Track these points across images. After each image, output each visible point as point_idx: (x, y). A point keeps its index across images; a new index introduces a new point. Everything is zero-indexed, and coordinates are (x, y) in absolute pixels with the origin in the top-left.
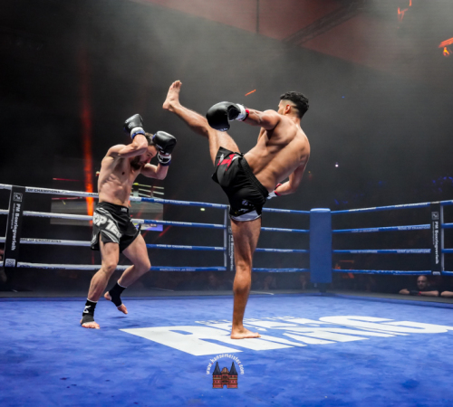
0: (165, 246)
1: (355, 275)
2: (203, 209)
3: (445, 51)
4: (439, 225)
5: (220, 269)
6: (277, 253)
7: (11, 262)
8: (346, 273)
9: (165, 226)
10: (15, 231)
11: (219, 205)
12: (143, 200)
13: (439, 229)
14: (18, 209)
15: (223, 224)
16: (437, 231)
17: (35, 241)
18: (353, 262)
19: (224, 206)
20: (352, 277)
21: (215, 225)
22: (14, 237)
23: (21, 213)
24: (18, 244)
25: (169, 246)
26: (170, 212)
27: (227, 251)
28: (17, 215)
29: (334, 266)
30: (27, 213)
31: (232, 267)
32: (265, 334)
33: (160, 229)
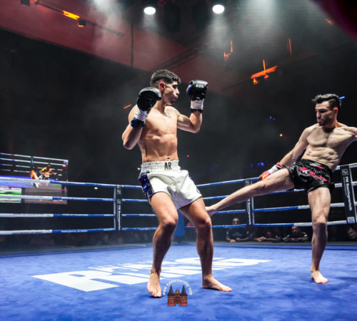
0: (68, 215)
2: (96, 188)
3: (255, 81)
5: (111, 229)
6: (148, 217)
9: (68, 201)
21: (104, 199)
25: (72, 215)
26: (72, 191)
29: (186, 225)
32: (137, 272)
33: (66, 203)
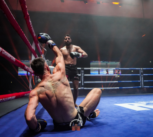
0: (123, 81)
5: (139, 87)
7: (82, 88)
10: (83, 80)
11: (138, 69)
12: (116, 69)
14: (83, 75)
15: (139, 74)
17: (89, 82)
19: (139, 69)
22: (83, 82)
23: (84, 75)
24: (84, 83)
25: (125, 81)
27: (141, 82)
28: (83, 76)
30: (85, 75)
31: (143, 87)
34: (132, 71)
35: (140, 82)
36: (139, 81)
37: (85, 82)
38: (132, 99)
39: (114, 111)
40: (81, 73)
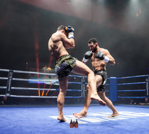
1: (124, 98)
4: (148, 83)
8: (122, 98)
10: (10, 85)
12: (56, 75)
13: (148, 84)
16: (147, 85)
18: (124, 94)
20: (123, 99)
23: (12, 79)
24: (10, 89)
30: (14, 79)
31: (84, 96)
34: (75, 78)
35: (81, 92)
36: (79, 90)
37: (12, 88)
38: (71, 110)
39: (48, 126)
40: (9, 75)
